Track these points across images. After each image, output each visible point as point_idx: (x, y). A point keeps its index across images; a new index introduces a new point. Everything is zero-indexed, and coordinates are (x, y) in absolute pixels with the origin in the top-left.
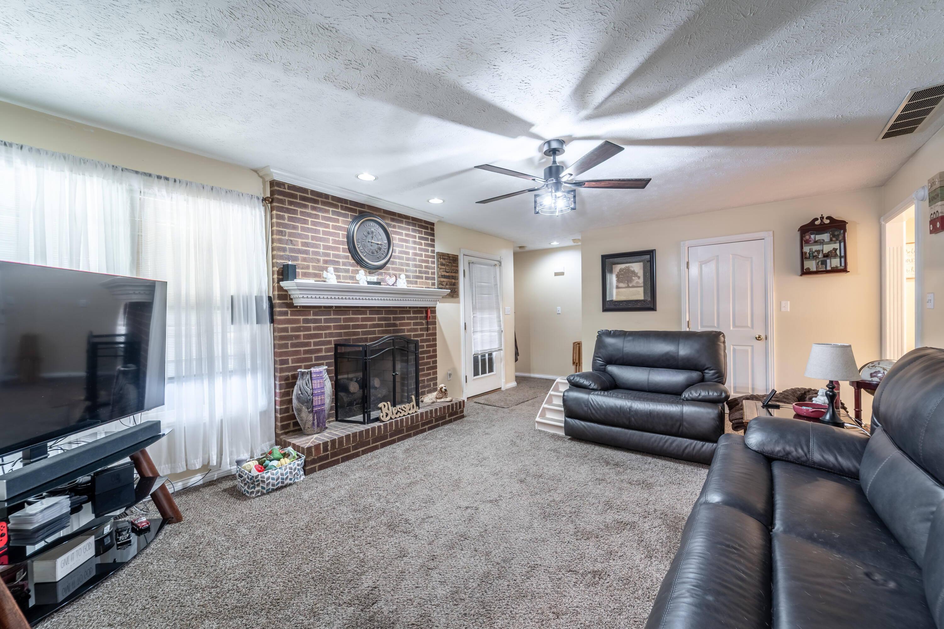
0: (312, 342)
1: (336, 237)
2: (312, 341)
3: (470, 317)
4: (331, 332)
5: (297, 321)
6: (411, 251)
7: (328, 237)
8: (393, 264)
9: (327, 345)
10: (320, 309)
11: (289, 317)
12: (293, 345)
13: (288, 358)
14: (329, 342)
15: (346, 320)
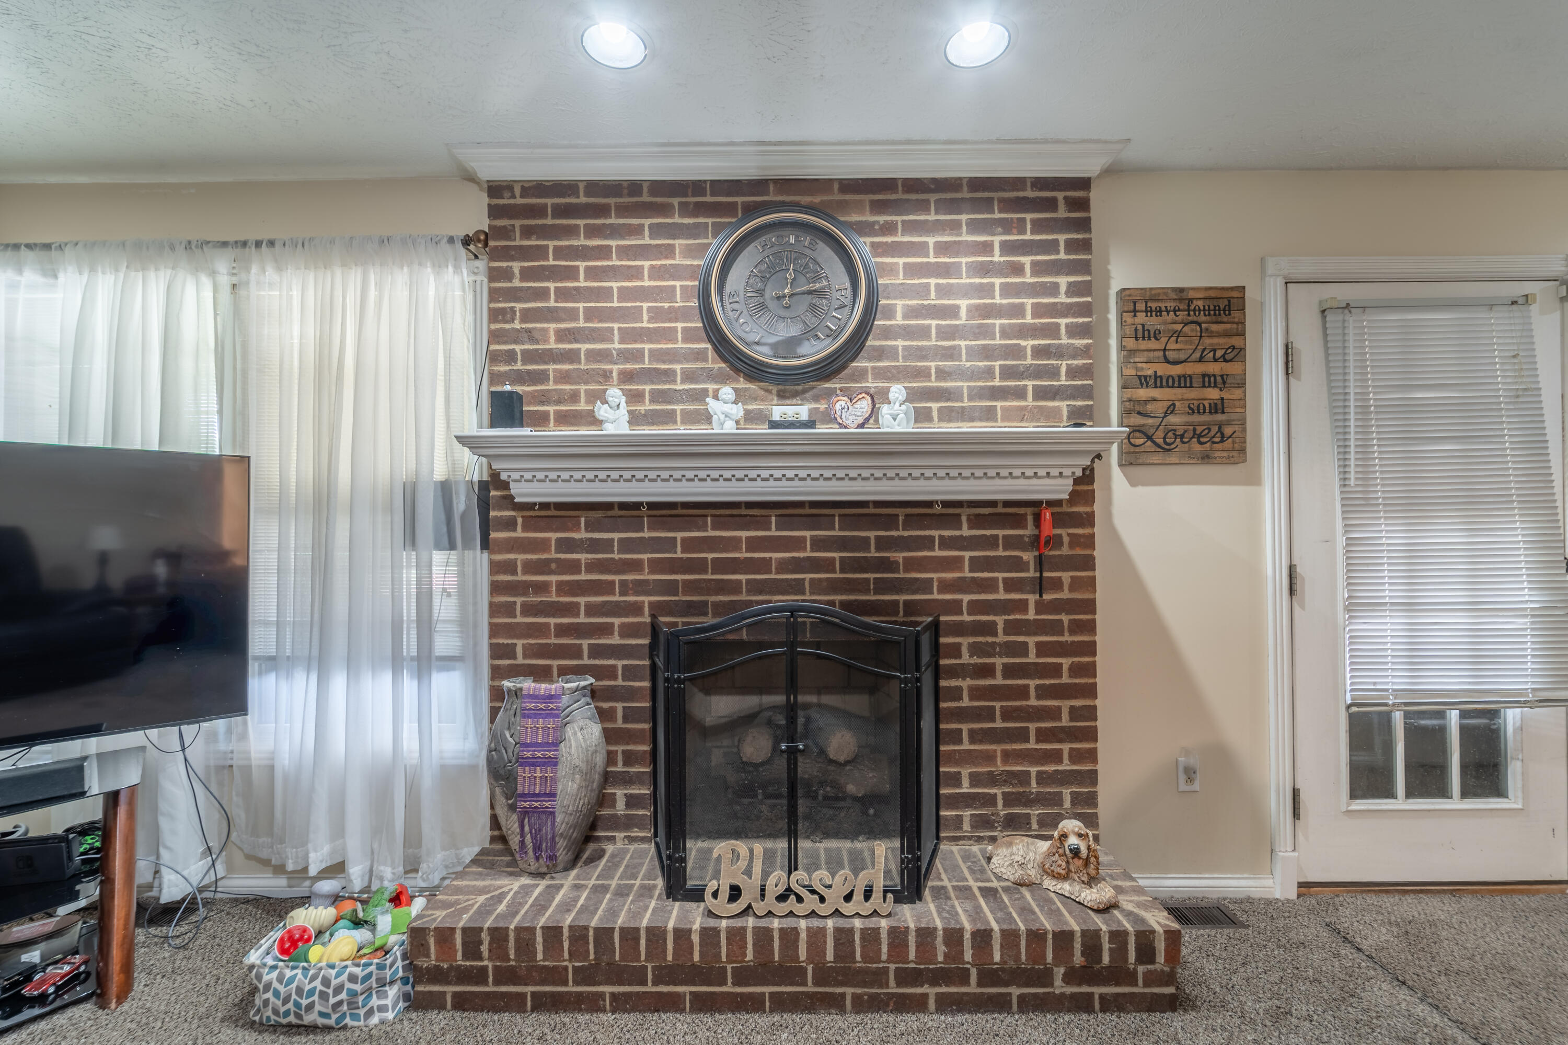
0: (583, 604)
1: (662, 300)
2: (582, 600)
3: (1329, 541)
4: (642, 577)
5: (543, 545)
6: (964, 304)
7: (638, 304)
8: (879, 358)
9: (627, 616)
10: (610, 513)
11: (519, 533)
12: (528, 610)
13: (514, 641)
14: (636, 609)
15: (689, 545)
